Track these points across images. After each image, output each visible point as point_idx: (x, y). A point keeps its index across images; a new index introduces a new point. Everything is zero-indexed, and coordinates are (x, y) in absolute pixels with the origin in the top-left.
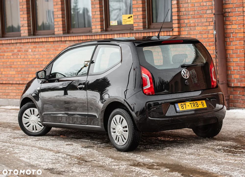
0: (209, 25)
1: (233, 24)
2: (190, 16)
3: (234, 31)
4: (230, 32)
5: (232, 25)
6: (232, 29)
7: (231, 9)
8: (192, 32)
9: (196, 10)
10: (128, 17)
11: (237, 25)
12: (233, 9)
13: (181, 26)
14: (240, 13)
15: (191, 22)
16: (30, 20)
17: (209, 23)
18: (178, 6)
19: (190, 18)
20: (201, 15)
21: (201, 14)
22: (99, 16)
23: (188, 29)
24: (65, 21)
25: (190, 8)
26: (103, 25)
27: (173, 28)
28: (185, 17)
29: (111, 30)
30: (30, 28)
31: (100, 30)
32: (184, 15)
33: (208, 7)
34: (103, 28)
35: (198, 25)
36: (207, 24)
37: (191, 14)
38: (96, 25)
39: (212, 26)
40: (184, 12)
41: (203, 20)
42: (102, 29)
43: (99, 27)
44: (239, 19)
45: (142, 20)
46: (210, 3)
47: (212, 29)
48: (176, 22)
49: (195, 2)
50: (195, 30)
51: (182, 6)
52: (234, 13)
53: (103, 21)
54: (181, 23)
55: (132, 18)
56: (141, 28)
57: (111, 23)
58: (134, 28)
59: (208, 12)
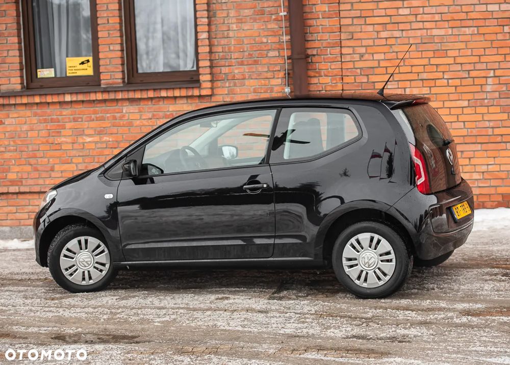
0: (274, 78)
1: (322, 76)
2: (233, 60)
3: (324, 87)
4: (316, 89)
5: (320, 78)
6: (320, 83)
7: (317, 50)
8: (238, 89)
9: (246, 50)
10: (80, 62)
11: (330, 78)
12: (321, 50)
13: (215, 79)
14: (336, 57)
15: (236, 71)
17: (274, 73)
18: (210, 42)
19: (234, 65)
20: (255, 59)
21: (257, 57)
22: (17, 60)
23: (230, 83)
25: (234, 47)
26: (23, 77)
27: (201, 81)
28: (222, 62)
29: (42, 87)
31: (18, 87)
32: (221, 59)
33: (271, 45)
34: (24, 84)
35: (250, 78)
36: (269, 75)
37: (235, 57)
38: (9, 77)
39: (278, 78)
40: (221, 54)
41: (260, 69)
42: (23, 86)
43: (17, 80)
44: (333, 67)
45: (120, 67)
46: (276, 39)
47: (280, 83)
48: (208, 70)
49: (243, 36)
50: (244, 85)
51: (216, 44)
52: (322, 56)
53: (23, 70)
54: (214, 73)
55: (91, 63)
56: (119, 83)
57: (39, 73)
58: (102, 82)
59: (271, 54)
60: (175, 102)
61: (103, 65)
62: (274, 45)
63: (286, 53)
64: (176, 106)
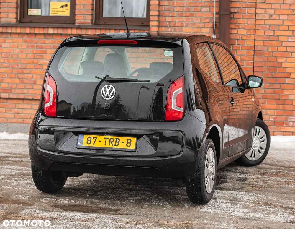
0: (204, 27)
1: (240, 29)
2: (175, 12)
3: (241, 37)
4: (235, 38)
5: (239, 30)
6: (238, 34)
7: (238, 9)
9: (185, 5)
10: (61, 6)
11: (246, 30)
12: (241, 9)
13: (160, 25)
14: (251, 16)
15: (177, 21)
17: (204, 24)
19: (175, 15)
20: (192, 12)
21: (193, 11)
23: (171, 29)
25: (177, 2)
26: (18, 13)
27: (150, 26)
28: (167, 13)
29: (31, 22)
31: (14, 21)
32: (166, 11)
33: (204, 3)
34: (18, 18)
35: (187, 26)
36: (201, 25)
37: (177, 10)
38: (8, 13)
39: (208, 28)
40: (167, 7)
41: (195, 20)
42: (17, 20)
43: (13, 15)
44: (249, 22)
45: (91, 11)
47: (209, 32)
48: (156, 18)
52: (242, 14)
53: (18, 8)
54: (160, 20)
55: (69, 7)
56: (89, 23)
57: (29, 12)
58: (77, 21)
59: (204, 9)
61: (78, 9)
62: (206, 3)
63: (215, 10)
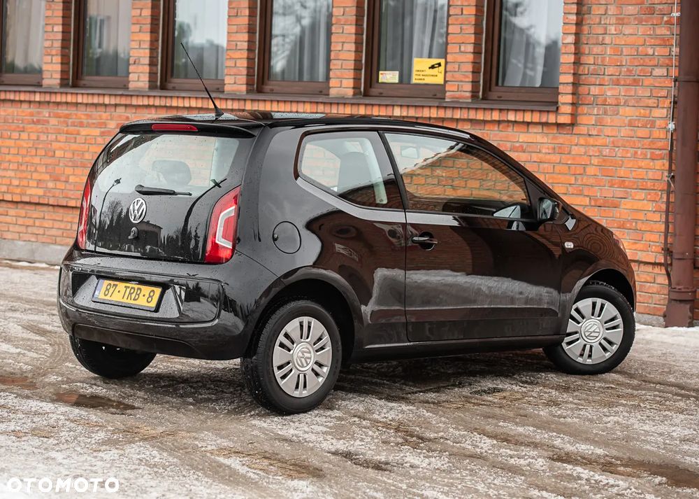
0: (657, 107)
2: (606, 78)
8: (608, 119)
9: (624, 64)
10: (430, 66)
13: (580, 102)
15: (609, 93)
16: (157, 48)
17: (658, 100)
18: (576, 49)
19: (606, 83)
20: (636, 77)
21: (639, 76)
22: (352, 56)
23: (599, 109)
24: (254, 59)
25: (610, 58)
26: (360, 79)
27: (560, 104)
28: (592, 79)
29: (380, 95)
30: (154, 68)
31: (350, 92)
32: (592, 74)
33: (659, 60)
34: (360, 88)
35: (626, 104)
36: (651, 102)
37: (610, 74)
38: (341, 78)
39: (664, 108)
40: (592, 67)
41: (640, 92)
42: (357, 90)
43: (349, 83)
45: (470, 75)
46: (666, 51)
47: (665, 116)
48: (569, 89)
49: (623, 43)
50: (617, 114)
51: (587, 52)
53: (361, 70)
54: (580, 93)
55: (442, 68)
56: (467, 98)
57: (380, 76)
58: (448, 94)
59: (658, 72)
60: (528, 130)
61: (450, 71)
62: (662, 60)
63: (674, 72)
64: (527, 135)
